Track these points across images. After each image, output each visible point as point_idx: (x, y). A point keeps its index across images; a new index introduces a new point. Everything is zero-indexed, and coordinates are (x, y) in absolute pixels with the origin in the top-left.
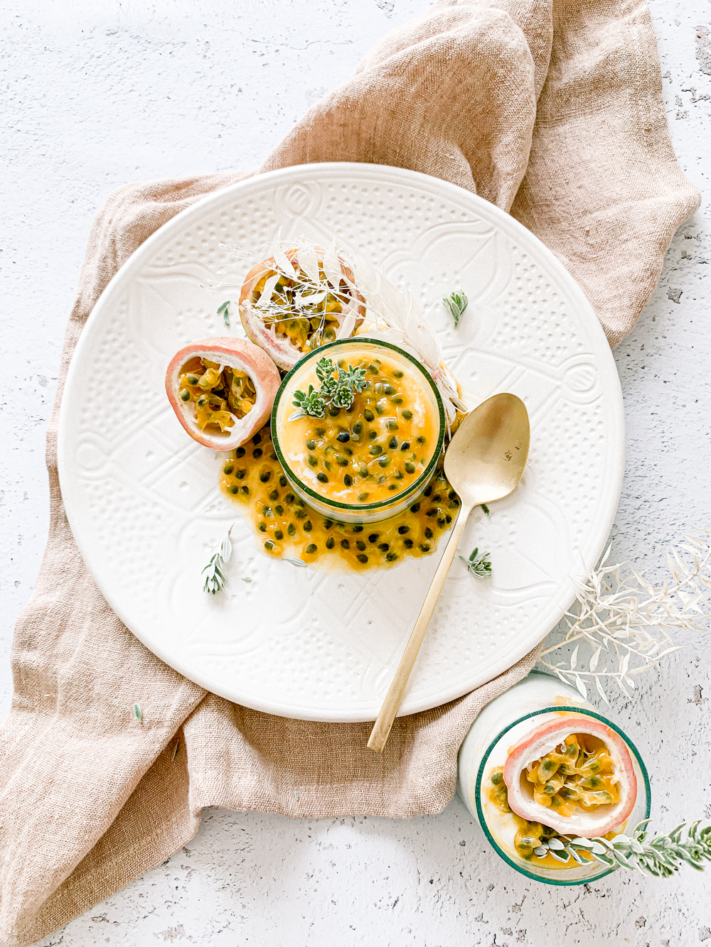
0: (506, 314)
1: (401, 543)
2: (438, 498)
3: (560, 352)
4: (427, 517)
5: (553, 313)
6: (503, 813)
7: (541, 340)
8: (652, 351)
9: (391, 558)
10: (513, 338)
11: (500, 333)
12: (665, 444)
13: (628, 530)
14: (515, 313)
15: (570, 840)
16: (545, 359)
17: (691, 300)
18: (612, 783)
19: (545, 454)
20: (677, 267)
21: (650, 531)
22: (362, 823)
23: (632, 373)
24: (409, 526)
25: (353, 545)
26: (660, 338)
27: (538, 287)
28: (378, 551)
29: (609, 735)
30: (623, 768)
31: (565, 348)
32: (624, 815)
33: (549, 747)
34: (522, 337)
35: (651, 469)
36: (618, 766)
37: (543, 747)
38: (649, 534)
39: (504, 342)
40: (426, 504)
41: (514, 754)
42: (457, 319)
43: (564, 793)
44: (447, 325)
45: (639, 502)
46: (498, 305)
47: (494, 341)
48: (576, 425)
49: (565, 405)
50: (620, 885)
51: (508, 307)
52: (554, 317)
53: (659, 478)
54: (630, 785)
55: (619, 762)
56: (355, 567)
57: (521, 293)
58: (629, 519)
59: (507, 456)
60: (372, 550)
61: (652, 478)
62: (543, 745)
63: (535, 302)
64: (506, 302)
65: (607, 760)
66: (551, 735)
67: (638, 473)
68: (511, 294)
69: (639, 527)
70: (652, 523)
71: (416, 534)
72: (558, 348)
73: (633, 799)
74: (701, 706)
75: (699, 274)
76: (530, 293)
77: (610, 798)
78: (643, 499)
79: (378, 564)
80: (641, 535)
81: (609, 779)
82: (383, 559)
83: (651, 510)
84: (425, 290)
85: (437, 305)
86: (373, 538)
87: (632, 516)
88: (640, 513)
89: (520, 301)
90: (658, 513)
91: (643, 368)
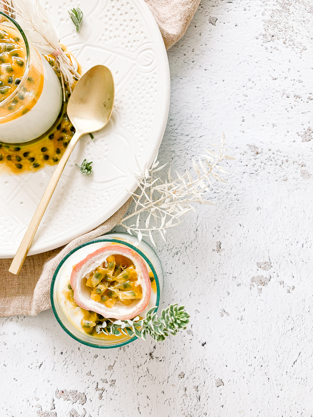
0: (106, 23)
1: (42, 157)
2: (64, 131)
3: (135, 44)
4: (57, 141)
5: (131, 20)
6: (74, 306)
7: (125, 37)
8: (198, 52)
9: (37, 166)
10: (110, 38)
11: (103, 35)
12: (204, 105)
13: (181, 154)
14: (111, 22)
15: (112, 322)
16: (127, 49)
17: (222, 23)
18: (136, 286)
19: (126, 104)
20: (215, 4)
21: (194, 154)
22: (22, 320)
23: (187, 65)
24: (47, 147)
25: (14, 158)
26: (204, 45)
27: (123, 5)
28: (28, 162)
29: (133, 256)
30: (143, 276)
31: (138, 40)
32: (144, 306)
33: (98, 264)
34: (115, 37)
35: (196, 119)
36: (139, 275)
37: (93, 264)
38: (193, 156)
39: (106, 40)
40: (57, 134)
41: (76, 268)
42: (78, 26)
43: (109, 294)
44: (74, 31)
45: (188, 138)
46: (101, 18)
47: (100, 40)
48: (143, 85)
49: (138, 74)
50: (170, 355)
51: (107, 19)
52: (132, 23)
53: (200, 124)
54: (147, 287)
55: (140, 273)
56: (15, 172)
57: (114, 9)
58: (182, 148)
59: (104, 105)
60: (25, 162)
61: (196, 124)
62: (94, 263)
63: (121, 14)
64: (106, 16)
65: (133, 271)
66: (98, 256)
67: (188, 121)
68: (108, 10)
69: (188, 152)
70: (195, 150)
71: (51, 151)
72: (134, 41)
73: (149, 296)
74: (220, 253)
75: (227, 9)
76: (118, 9)
77: (135, 295)
78: (190, 136)
79: (29, 170)
80: (189, 157)
81: (134, 284)
82: (31, 167)
83: (195, 142)
84: (61, 10)
85: (68, 19)
86: (26, 154)
87: (184, 146)
88: (188, 144)
89: (114, 15)
90: (199, 144)
91: (193, 62)
